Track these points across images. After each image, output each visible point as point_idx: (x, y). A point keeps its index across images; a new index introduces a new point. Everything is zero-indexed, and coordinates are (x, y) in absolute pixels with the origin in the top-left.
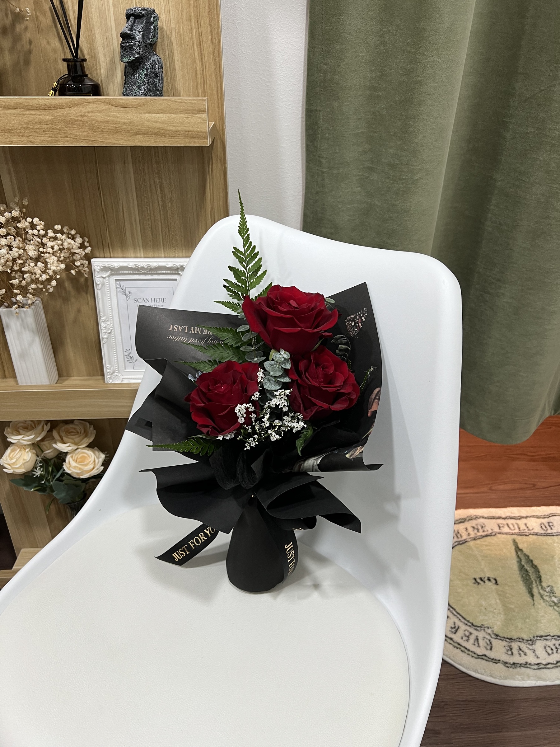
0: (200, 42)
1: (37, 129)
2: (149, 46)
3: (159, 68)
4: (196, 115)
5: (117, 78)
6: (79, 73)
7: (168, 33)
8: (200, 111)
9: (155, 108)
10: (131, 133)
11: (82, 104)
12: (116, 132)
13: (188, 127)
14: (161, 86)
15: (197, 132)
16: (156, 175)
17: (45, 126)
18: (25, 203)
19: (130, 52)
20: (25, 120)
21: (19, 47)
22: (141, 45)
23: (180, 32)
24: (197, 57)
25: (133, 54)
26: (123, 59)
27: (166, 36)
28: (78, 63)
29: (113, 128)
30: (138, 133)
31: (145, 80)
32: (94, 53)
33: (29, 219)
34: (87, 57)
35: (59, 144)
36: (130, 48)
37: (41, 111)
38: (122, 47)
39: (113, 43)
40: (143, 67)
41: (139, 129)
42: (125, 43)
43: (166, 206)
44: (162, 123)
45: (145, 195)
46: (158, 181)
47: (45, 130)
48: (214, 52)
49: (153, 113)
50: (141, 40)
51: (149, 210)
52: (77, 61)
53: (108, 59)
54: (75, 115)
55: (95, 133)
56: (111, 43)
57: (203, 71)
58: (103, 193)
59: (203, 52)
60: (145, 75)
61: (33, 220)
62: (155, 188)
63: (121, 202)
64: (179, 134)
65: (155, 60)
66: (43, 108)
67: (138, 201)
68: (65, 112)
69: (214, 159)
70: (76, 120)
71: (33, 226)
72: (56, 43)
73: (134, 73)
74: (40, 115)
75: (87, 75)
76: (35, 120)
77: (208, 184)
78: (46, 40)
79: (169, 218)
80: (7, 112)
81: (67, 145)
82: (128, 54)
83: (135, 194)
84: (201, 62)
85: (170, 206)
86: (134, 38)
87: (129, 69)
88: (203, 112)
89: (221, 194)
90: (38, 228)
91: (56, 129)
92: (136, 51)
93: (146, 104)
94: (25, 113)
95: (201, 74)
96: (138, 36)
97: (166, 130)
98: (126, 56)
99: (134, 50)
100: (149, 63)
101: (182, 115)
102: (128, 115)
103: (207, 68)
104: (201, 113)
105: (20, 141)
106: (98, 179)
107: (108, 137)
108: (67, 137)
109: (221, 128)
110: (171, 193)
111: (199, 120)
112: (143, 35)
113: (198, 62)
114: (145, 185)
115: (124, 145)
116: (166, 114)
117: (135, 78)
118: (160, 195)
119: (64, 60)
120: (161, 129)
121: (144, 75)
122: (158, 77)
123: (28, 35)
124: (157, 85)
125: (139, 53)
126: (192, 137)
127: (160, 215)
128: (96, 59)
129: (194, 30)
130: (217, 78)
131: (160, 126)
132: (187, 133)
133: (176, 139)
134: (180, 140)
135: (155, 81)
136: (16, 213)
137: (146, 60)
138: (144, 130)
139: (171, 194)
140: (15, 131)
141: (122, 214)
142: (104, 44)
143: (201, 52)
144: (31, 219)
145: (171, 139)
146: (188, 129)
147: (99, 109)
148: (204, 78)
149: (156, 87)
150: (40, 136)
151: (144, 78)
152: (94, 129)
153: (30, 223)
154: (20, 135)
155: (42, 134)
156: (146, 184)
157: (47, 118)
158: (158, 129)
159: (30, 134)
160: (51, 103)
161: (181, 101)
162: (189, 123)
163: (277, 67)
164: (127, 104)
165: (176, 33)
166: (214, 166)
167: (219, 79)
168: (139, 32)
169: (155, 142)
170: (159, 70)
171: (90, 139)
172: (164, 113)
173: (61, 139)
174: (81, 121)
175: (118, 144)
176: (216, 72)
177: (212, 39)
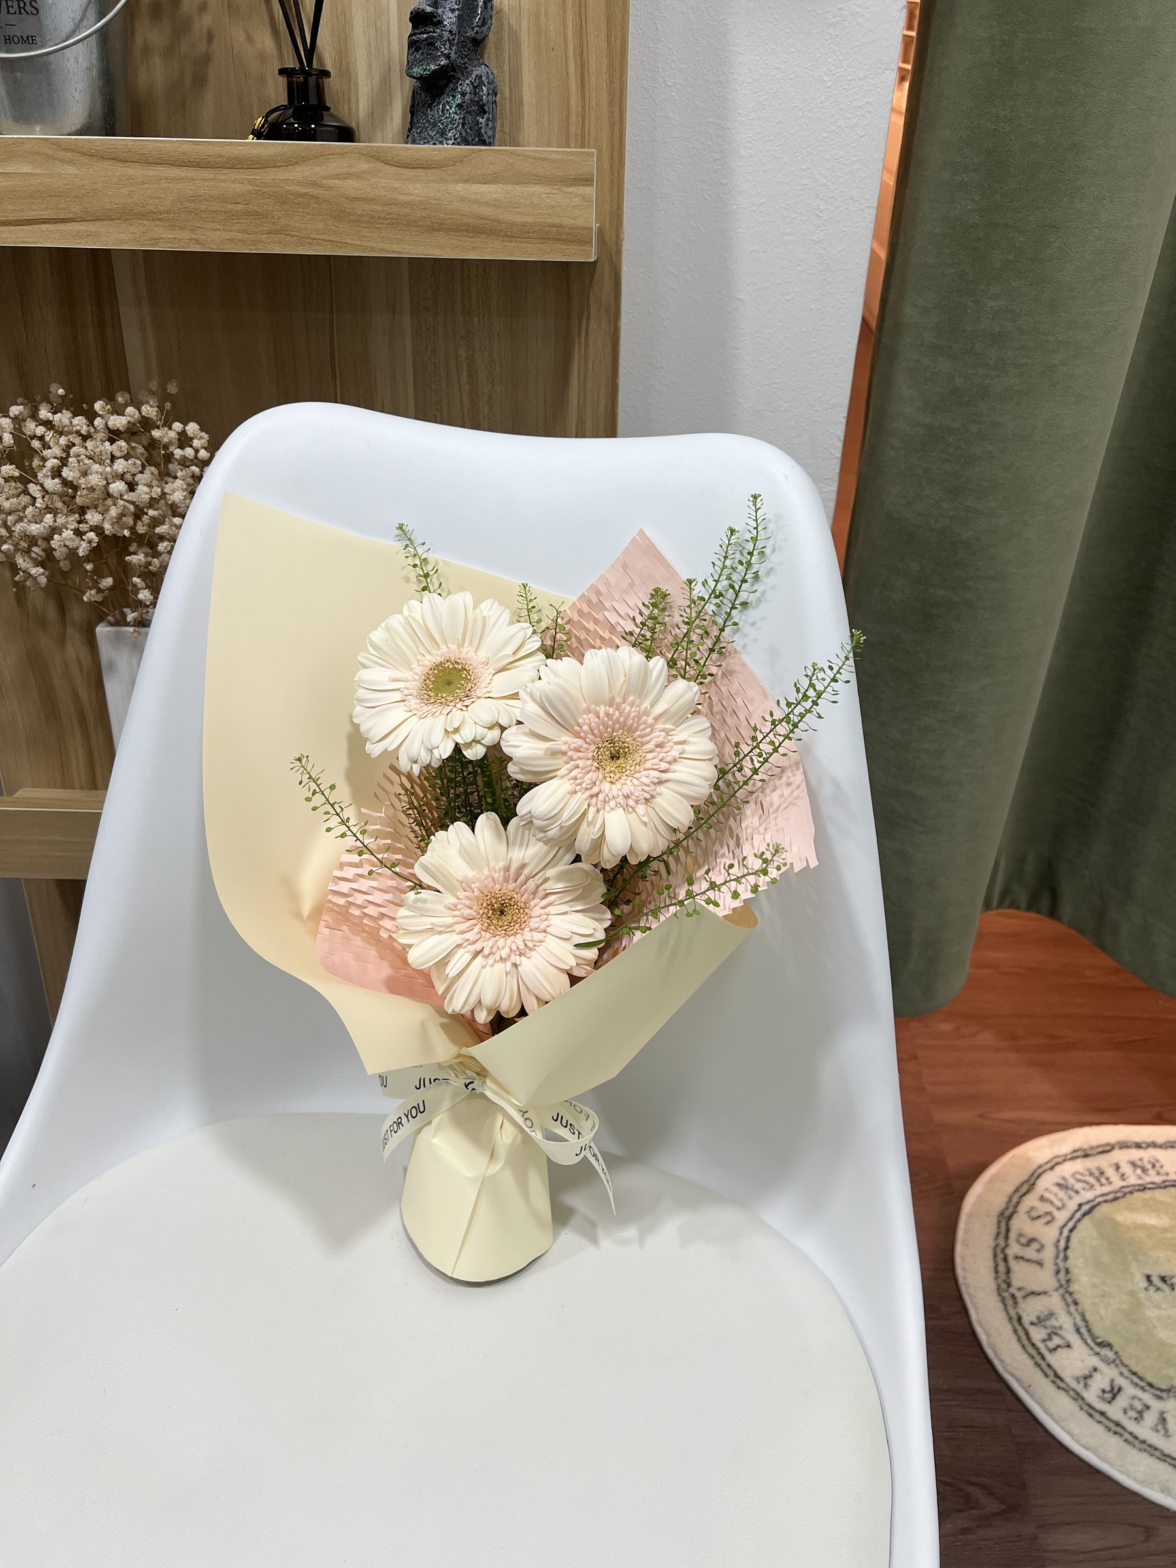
0: (581, 44)
1: (215, 212)
2: (470, 45)
3: (488, 94)
4: (571, 189)
5: (392, 120)
6: (313, 101)
7: (513, 21)
8: (580, 180)
9: (479, 171)
10: (421, 227)
11: (317, 157)
12: (389, 224)
13: (549, 215)
14: (490, 133)
15: (573, 228)
16: (462, 342)
17: (230, 206)
18: (172, 388)
19: (430, 54)
20: (189, 192)
21: (184, 47)
22: (454, 39)
23: (538, 20)
24: (572, 77)
25: (435, 58)
26: (412, 69)
27: (507, 30)
28: (312, 80)
29: (382, 215)
30: (437, 227)
31: (456, 116)
32: (348, 64)
33: (178, 426)
34: (329, 67)
35: (260, 249)
36: (430, 44)
37: (226, 171)
38: (413, 45)
39: (389, 42)
40: (454, 90)
41: (439, 219)
42: (419, 34)
43: (478, 411)
44: (492, 205)
45: (434, 386)
46: (464, 355)
47: (231, 215)
48: (610, 66)
49: (474, 183)
50: (454, 28)
52: (311, 75)
53: (377, 77)
54: (299, 183)
55: (341, 226)
56: (385, 43)
57: (584, 107)
58: (340, 379)
59: (586, 65)
60: (459, 106)
61: (187, 428)
62: (457, 369)
63: (380, 399)
64: (529, 233)
65: (481, 76)
66: (230, 166)
67: (417, 400)
68: (281, 175)
69: (593, 308)
70: (301, 195)
71: (184, 440)
72: (266, 41)
73: (432, 104)
74: (222, 181)
75: (330, 108)
76: (211, 193)
77: (576, 364)
78: (247, 32)
80: (151, 173)
81: (277, 250)
82: (423, 60)
83: (411, 383)
84: (579, 87)
86: (440, 22)
87: (423, 95)
88: (586, 181)
89: (603, 389)
90: (196, 443)
91: (256, 215)
92: (442, 52)
93: (459, 160)
94: (190, 175)
95: (578, 116)
96: (449, 19)
97: (499, 222)
98: (418, 62)
99: (437, 49)
100: (467, 82)
101: (538, 189)
102: (418, 186)
103: (593, 104)
104: (583, 185)
105: (175, 238)
106: (332, 346)
107: (369, 234)
108: (277, 232)
109: (614, 237)
110: (493, 381)
111: (576, 201)
112: (459, 17)
113: (573, 87)
114: (435, 363)
115: (403, 253)
116: (504, 184)
117: (434, 113)
118: (467, 387)
119: (282, 72)
120: (490, 220)
121: (457, 106)
122: (485, 112)
123: (207, 20)
124: (483, 131)
125: (448, 57)
126: (557, 239)
128: (350, 76)
129: (570, 16)
130: (612, 124)
131: (487, 211)
132: (547, 229)
133: (521, 242)
134: (530, 245)
135: (478, 122)
136: (149, 410)
137: (462, 74)
138: (450, 221)
139: (490, 387)
140: (166, 215)
142: (369, 43)
143: (582, 66)
144: (182, 426)
145: (510, 241)
146: (551, 221)
147: (353, 170)
148: (583, 123)
149: (479, 135)
150: (218, 229)
151: (456, 113)
152: (341, 215)
153: (178, 433)
154: (174, 226)
155: (224, 225)
156: (437, 362)
157: (238, 188)
158: (482, 219)
159: (197, 225)
160: (250, 154)
161: (538, 155)
162: (553, 207)
163: (739, 119)
164: (417, 159)
165: (529, 21)
166: (593, 324)
167: (617, 127)
168: (453, 11)
169: (473, 248)
170: (490, 97)
171: (329, 238)
172: (499, 183)
173: (264, 236)
174: (312, 196)
175: (389, 251)
176: (611, 113)
177: (609, 36)
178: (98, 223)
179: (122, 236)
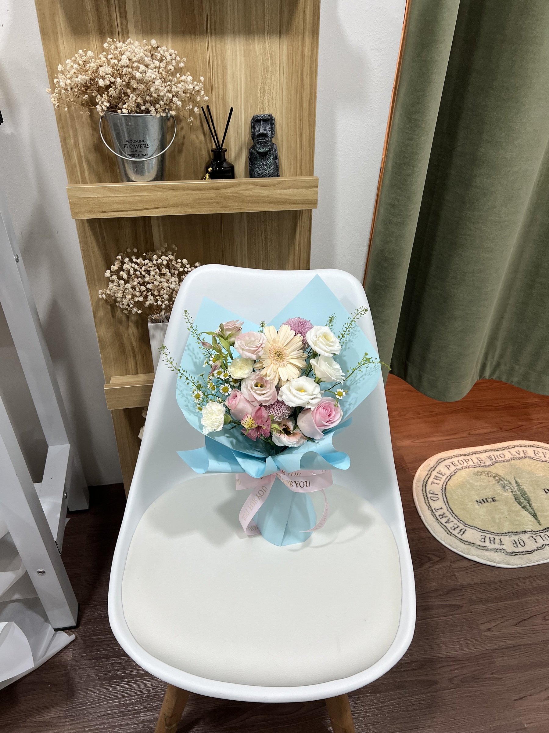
0: (301, 133)
1: (204, 203)
4: (311, 189)
6: (222, 160)
8: (314, 186)
10: (267, 202)
12: (257, 202)
15: (311, 200)
17: (210, 201)
19: (265, 145)
20: (197, 197)
24: (298, 143)
25: (267, 147)
26: (260, 150)
28: (222, 153)
29: (255, 200)
30: (271, 202)
36: (265, 142)
37: (208, 191)
38: (259, 142)
40: (270, 154)
41: (272, 200)
43: (268, 244)
44: (288, 195)
45: (253, 237)
46: (263, 227)
47: (209, 203)
48: (310, 140)
49: (283, 189)
50: (271, 136)
51: (255, 248)
52: (221, 151)
53: (237, 147)
54: (231, 193)
55: (243, 204)
57: (302, 152)
58: (224, 238)
59: (303, 140)
62: (261, 232)
63: (236, 243)
64: (299, 202)
66: (210, 189)
67: (248, 242)
68: (225, 191)
70: (231, 196)
72: (202, 137)
73: (263, 158)
74: (207, 194)
76: (204, 197)
77: (298, 227)
78: (196, 135)
79: (269, 252)
80: (185, 193)
81: (223, 212)
83: (246, 237)
85: (270, 244)
86: (268, 135)
88: (316, 187)
89: (307, 234)
91: (217, 203)
93: (279, 183)
95: (300, 154)
99: (268, 144)
100: (273, 151)
101: (302, 190)
102: (266, 191)
103: (304, 150)
106: (221, 228)
108: (223, 207)
110: (272, 235)
111: (313, 192)
112: (271, 133)
113: (298, 146)
114: (254, 230)
117: (265, 161)
118: (264, 237)
119: (212, 151)
120: (288, 199)
121: (272, 159)
125: (271, 145)
126: (307, 203)
127: (263, 250)
128: (229, 146)
130: (310, 156)
131: (286, 197)
132: (304, 200)
133: (297, 205)
134: (299, 205)
138: (275, 200)
140: (189, 204)
141: (236, 251)
142: (235, 137)
143: (301, 140)
145: (294, 205)
146: (305, 198)
147: (247, 188)
148: (301, 156)
150: (205, 208)
151: (272, 161)
152: (243, 201)
154: (192, 207)
155: (207, 206)
157: (212, 195)
158: (285, 199)
159: (199, 207)
160: (216, 186)
162: (307, 194)
164: (266, 184)
168: (269, 131)
169: (283, 208)
171: (239, 207)
172: (291, 189)
173: (219, 209)
174: (235, 196)
175: (257, 210)
176: (310, 152)
177: (309, 131)
178: (168, 208)
179: (175, 211)
